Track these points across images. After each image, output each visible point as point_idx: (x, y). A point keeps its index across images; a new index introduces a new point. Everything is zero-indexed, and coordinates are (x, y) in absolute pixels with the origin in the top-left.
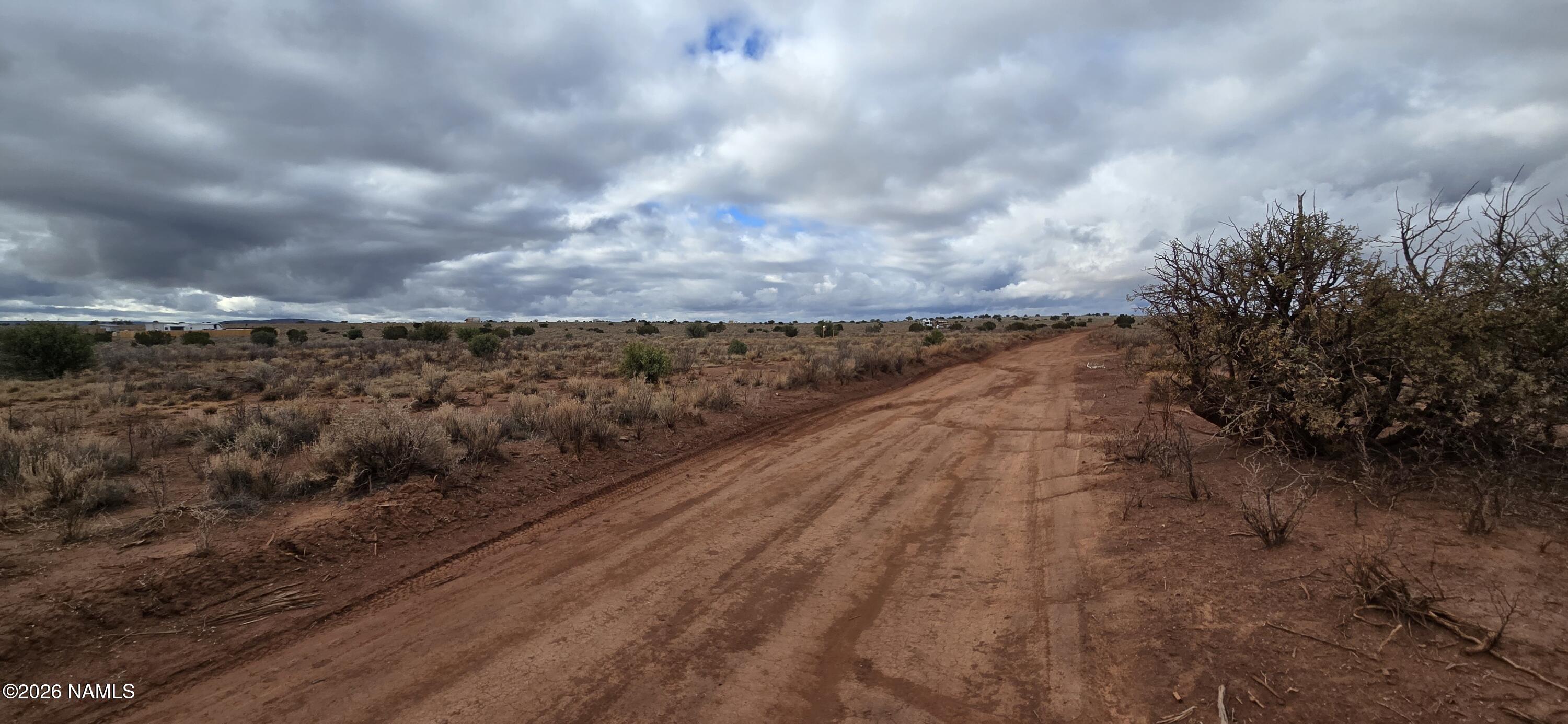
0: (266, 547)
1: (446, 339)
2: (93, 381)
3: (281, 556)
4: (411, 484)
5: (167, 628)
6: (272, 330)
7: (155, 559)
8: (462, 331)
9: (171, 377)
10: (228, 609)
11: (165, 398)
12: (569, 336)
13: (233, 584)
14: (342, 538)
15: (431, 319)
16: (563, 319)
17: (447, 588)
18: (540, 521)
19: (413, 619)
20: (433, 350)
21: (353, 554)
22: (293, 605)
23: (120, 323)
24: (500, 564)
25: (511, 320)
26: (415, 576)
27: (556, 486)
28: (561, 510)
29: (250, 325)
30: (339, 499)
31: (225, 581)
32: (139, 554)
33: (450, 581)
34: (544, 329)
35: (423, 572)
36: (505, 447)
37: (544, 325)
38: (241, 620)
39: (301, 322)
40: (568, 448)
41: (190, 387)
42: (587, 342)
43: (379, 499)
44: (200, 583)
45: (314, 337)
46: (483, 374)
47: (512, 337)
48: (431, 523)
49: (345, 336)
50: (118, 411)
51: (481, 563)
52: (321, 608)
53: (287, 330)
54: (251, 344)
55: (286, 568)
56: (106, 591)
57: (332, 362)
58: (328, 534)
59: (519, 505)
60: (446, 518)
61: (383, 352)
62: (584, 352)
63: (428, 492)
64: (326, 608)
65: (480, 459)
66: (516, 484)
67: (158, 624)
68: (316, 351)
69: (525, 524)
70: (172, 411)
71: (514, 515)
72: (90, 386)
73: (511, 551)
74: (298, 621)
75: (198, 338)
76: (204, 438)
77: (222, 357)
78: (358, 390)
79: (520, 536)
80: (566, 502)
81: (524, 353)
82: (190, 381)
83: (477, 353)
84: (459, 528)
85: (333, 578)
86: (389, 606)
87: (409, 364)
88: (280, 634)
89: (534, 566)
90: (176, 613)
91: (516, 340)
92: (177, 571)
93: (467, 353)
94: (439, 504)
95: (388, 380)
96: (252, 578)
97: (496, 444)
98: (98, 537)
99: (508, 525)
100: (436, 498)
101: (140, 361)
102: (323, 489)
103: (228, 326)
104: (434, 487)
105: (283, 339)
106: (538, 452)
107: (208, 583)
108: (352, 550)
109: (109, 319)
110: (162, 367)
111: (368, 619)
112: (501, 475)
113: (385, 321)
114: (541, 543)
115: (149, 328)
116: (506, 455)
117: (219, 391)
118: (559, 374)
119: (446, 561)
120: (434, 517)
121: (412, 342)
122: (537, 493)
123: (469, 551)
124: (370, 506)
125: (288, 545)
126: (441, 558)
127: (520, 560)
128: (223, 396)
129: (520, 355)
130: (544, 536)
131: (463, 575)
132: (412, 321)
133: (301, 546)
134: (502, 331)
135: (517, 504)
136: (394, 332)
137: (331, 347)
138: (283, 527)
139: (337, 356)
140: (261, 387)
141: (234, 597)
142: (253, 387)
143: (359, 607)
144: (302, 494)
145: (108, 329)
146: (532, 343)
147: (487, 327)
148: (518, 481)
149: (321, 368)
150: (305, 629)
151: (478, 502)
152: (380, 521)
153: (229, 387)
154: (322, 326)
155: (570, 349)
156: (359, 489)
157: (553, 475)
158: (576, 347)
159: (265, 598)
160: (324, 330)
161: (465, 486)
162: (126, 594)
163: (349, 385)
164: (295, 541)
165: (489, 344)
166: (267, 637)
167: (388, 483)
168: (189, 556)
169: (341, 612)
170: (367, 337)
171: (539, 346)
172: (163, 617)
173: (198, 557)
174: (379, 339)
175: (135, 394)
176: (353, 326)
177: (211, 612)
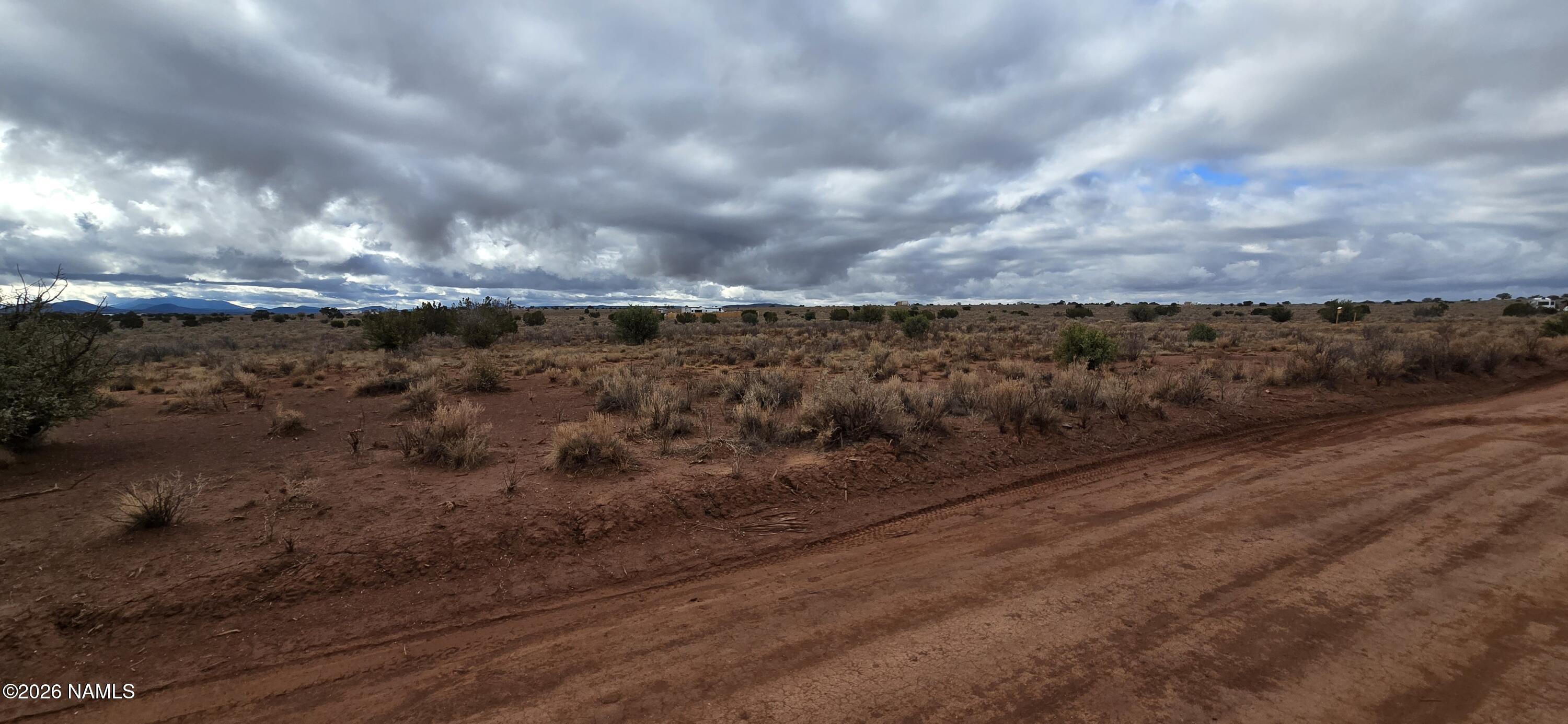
0: (772, 479)
1: (881, 320)
2: (659, 347)
3: (782, 488)
4: (872, 444)
5: (718, 526)
6: (754, 312)
7: (709, 475)
8: (894, 313)
9: (699, 346)
10: (750, 520)
11: (698, 361)
12: (992, 319)
13: (753, 503)
14: (822, 481)
15: (867, 303)
16: (985, 302)
17: (904, 540)
18: (982, 496)
19: (879, 561)
20: (872, 328)
21: (830, 496)
22: (792, 528)
23: (668, 307)
24: (948, 529)
25: (935, 303)
26: (877, 525)
27: (997, 465)
28: (1003, 489)
29: (740, 309)
30: (818, 449)
31: (749, 500)
32: (701, 470)
33: (905, 535)
34: (967, 312)
35: (883, 522)
36: (948, 421)
37: (967, 308)
38: (760, 531)
39: (773, 306)
40: (1008, 429)
41: (711, 354)
42: (1013, 324)
43: (847, 454)
44: (735, 498)
45: (782, 318)
46: (915, 353)
47: (937, 319)
48: (887, 481)
49: (803, 317)
50: (673, 368)
51: (930, 526)
52: (810, 535)
53: (763, 313)
54: (741, 323)
55: (786, 498)
56: (687, 492)
57: (796, 338)
58: (813, 477)
59: (961, 477)
60: (900, 479)
61: (832, 331)
62: (1011, 334)
63: (885, 453)
64: (814, 536)
65: (927, 430)
66: (959, 457)
67: (713, 522)
68: (784, 330)
69: (968, 496)
70: (701, 370)
71: (958, 486)
72: (659, 350)
73: (957, 519)
74: (796, 542)
75: (710, 318)
76: (726, 391)
77: (726, 333)
78: (819, 362)
79: (964, 507)
80: (1007, 482)
81: (951, 334)
82: (711, 349)
83: (909, 333)
84: (910, 490)
85: (817, 513)
86: (859, 545)
87: (854, 341)
88: (784, 548)
89: (981, 538)
90: (722, 516)
91: (942, 322)
92: (722, 486)
93: (900, 333)
94: (893, 465)
95: (840, 355)
96: (765, 501)
97: (939, 417)
98: (678, 454)
99: (953, 494)
100: (891, 459)
101: (682, 334)
102: (807, 439)
103: (727, 309)
104: (890, 449)
105: (762, 320)
106: (978, 430)
107: (739, 498)
108: (830, 493)
109: (662, 305)
110: (693, 339)
111: (843, 552)
112: (944, 447)
113: (831, 305)
114: (985, 517)
115: (683, 311)
116: (948, 429)
117: (728, 358)
118: (987, 355)
119: (901, 517)
120: (890, 476)
121: (853, 323)
122: (978, 469)
123: (920, 512)
124: (841, 458)
125: (785, 479)
126: (897, 513)
127: (966, 530)
128: (731, 362)
129: (947, 336)
130: (987, 511)
131: (916, 532)
132: (851, 304)
133: (795, 483)
134: (929, 312)
135: (960, 477)
136: (839, 314)
137: (794, 326)
138: (782, 465)
139: (799, 334)
140: (753, 356)
141: (755, 513)
142: (748, 356)
143: (836, 541)
144: (793, 442)
145: (662, 312)
146: (957, 325)
147: (914, 310)
148: (960, 454)
149: (790, 344)
150: (800, 549)
151: (926, 469)
152: (848, 472)
153: (734, 355)
154: (787, 309)
155: (995, 331)
156: (833, 444)
157: (993, 453)
158: (1002, 329)
159: (773, 518)
160: (788, 313)
161: (914, 453)
162: (696, 496)
163: (812, 358)
164: (791, 477)
165: (920, 324)
166: (776, 549)
167: (854, 441)
168: (728, 476)
169: (826, 541)
170: (819, 319)
171: (964, 328)
172: (716, 518)
173: (733, 478)
174: (827, 320)
175: (682, 357)
176: (808, 309)
177: (742, 520)
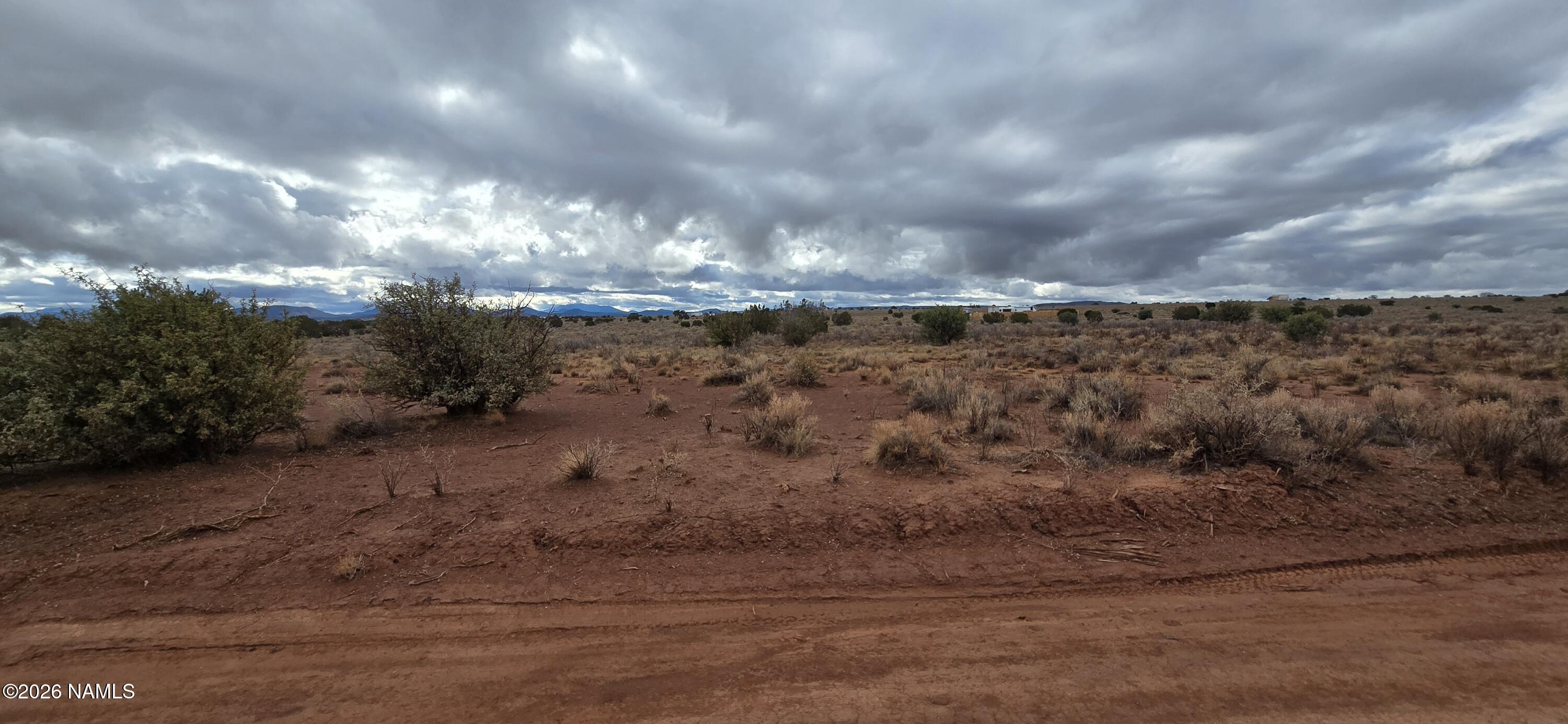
0: (1113, 499)
1: (1246, 319)
2: (966, 348)
3: (1125, 511)
4: (1250, 472)
5: (1047, 543)
6: (1073, 311)
7: (1035, 487)
8: (1267, 310)
9: (1011, 348)
10: (1085, 542)
11: (1011, 364)
12: (1434, 317)
13: (1089, 524)
14: (1178, 509)
15: (1225, 299)
16: (1420, 294)
17: (1302, 597)
18: (1432, 557)
19: (1264, 617)
20: (1235, 330)
21: (1189, 528)
22: (1139, 558)
23: (973, 307)
24: (1374, 594)
25: (1333, 297)
26: (1259, 571)
27: (1460, 518)
28: (1471, 552)
29: (1056, 307)
30: (1171, 471)
31: (1084, 519)
32: (1026, 480)
33: (1302, 590)
34: (1387, 308)
35: (1268, 570)
36: (1369, 451)
37: (1389, 303)
38: (1098, 556)
39: (1096, 303)
40: (1480, 470)
41: (1025, 356)
42: (1474, 324)
43: (1214, 480)
44: (1066, 515)
45: (1109, 317)
46: (1305, 361)
47: (1336, 317)
48: (1272, 520)
49: (1135, 316)
50: (984, 370)
51: (1344, 584)
52: (1164, 570)
53: (1085, 311)
54: (1059, 324)
55: (1130, 523)
56: (1010, 502)
57: (1128, 341)
58: (1165, 503)
59: (1394, 529)
60: (1293, 519)
61: (1175, 333)
62: (1470, 340)
63: (1269, 484)
64: (1168, 572)
65: (1337, 460)
66: (1390, 500)
67: (1041, 537)
68: (1112, 331)
69: (1408, 555)
70: (1015, 374)
71: (1389, 540)
72: (967, 351)
73: (1391, 583)
74: (1144, 575)
75: (1020, 318)
76: (1048, 398)
77: (1040, 333)
78: (1162, 369)
79: (1401, 569)
80: (1478, 544)
81: (1362, 337)
82: (1025, 352)
83: (1294, 335)
84: (1309, 535)
85: (1173, 545)
86: (1232, 593)
87: (1208, 344)
88: (1129, 580)
89: (1434, 615)
90: (1052, 533)
91: (1347, 321)
92: (1051, 500)
93: (1278, 335)
94: (1282, 500)
95: (1191, 361)
96: (1103, 523)
97: (1355, 445)
98: (998, 461)
99: (1380, 549)
100: (1279, 493)
101: (990, 335)
102: (1156, 458)
103: (1040, 308)
104: (1276, 480)
105: (1083, 320)
106: (1423, 467)
107: (1072, 516)
108: (1189, 524)
109: (967, 304)
110: (1003, 340)
111: (1208, 597)
112: (1363, 485)
113: (1174, 301)
114: (1439, 587)
115: (990, 311)
116: (1371, 462)
117: (1046, 361)
118: (1429, 367)
119: (1295, 567)
120: (1277, 513)
121: (1206, 323)
122: (1423, 519)
123: (1326, 564)
124: (1205, 485)
125: (1128, 502)
126: (1290, 561)
127: (1406, 599)
128: (1049, 365)
129: (1356, 340)
130: (1441, 579)
131: (1320, 590)
132: (1203, 300)
133: (1142, 507)
134: (1323, 309)
135: (1393, 526)
136: (1185, 312)
137: (1124, 327)
138: (1123, 486)
139: (1132, 336)
140: (1075, 360)
141: (1091, 535)
142: (1070, 359)
143: (1199, 583)
144: (1137, 459)
145: (967, 312)
146: (1371, 325)
147: (1299, 307)
148: (1391, 497)
149: (1120, 345)
150: (1150, 584)
151: (1334, 510)
152: (1215, 502)
153: (1052, 358)
154: (1114, 307)
155: (1442, 334)
156: (1193, 466)
157: (1451, 501)
158: (1452, 331)
159: (1114, 544)
160: (1115, 311)
161: (1315, 488)
162: (1021, 507)
163: (1151, 363)
164: (1137, 500)
165: (1311, 325)
166: (1119, 579)
167: (1223, 465)
168: (1058, 490)
169: (1183, 581)
170: (1156, 318)
171: (1385, 328)
172: (1044, 534)
173: (1064, 493)
174: (1169, 319)
175: (993, 359)
176: (1142, 307)
177: (1074, 541)
